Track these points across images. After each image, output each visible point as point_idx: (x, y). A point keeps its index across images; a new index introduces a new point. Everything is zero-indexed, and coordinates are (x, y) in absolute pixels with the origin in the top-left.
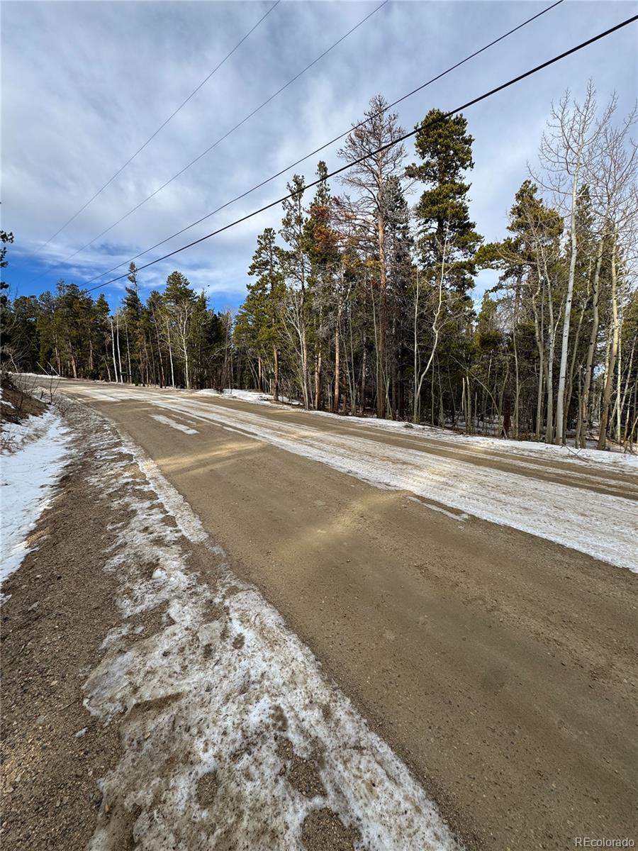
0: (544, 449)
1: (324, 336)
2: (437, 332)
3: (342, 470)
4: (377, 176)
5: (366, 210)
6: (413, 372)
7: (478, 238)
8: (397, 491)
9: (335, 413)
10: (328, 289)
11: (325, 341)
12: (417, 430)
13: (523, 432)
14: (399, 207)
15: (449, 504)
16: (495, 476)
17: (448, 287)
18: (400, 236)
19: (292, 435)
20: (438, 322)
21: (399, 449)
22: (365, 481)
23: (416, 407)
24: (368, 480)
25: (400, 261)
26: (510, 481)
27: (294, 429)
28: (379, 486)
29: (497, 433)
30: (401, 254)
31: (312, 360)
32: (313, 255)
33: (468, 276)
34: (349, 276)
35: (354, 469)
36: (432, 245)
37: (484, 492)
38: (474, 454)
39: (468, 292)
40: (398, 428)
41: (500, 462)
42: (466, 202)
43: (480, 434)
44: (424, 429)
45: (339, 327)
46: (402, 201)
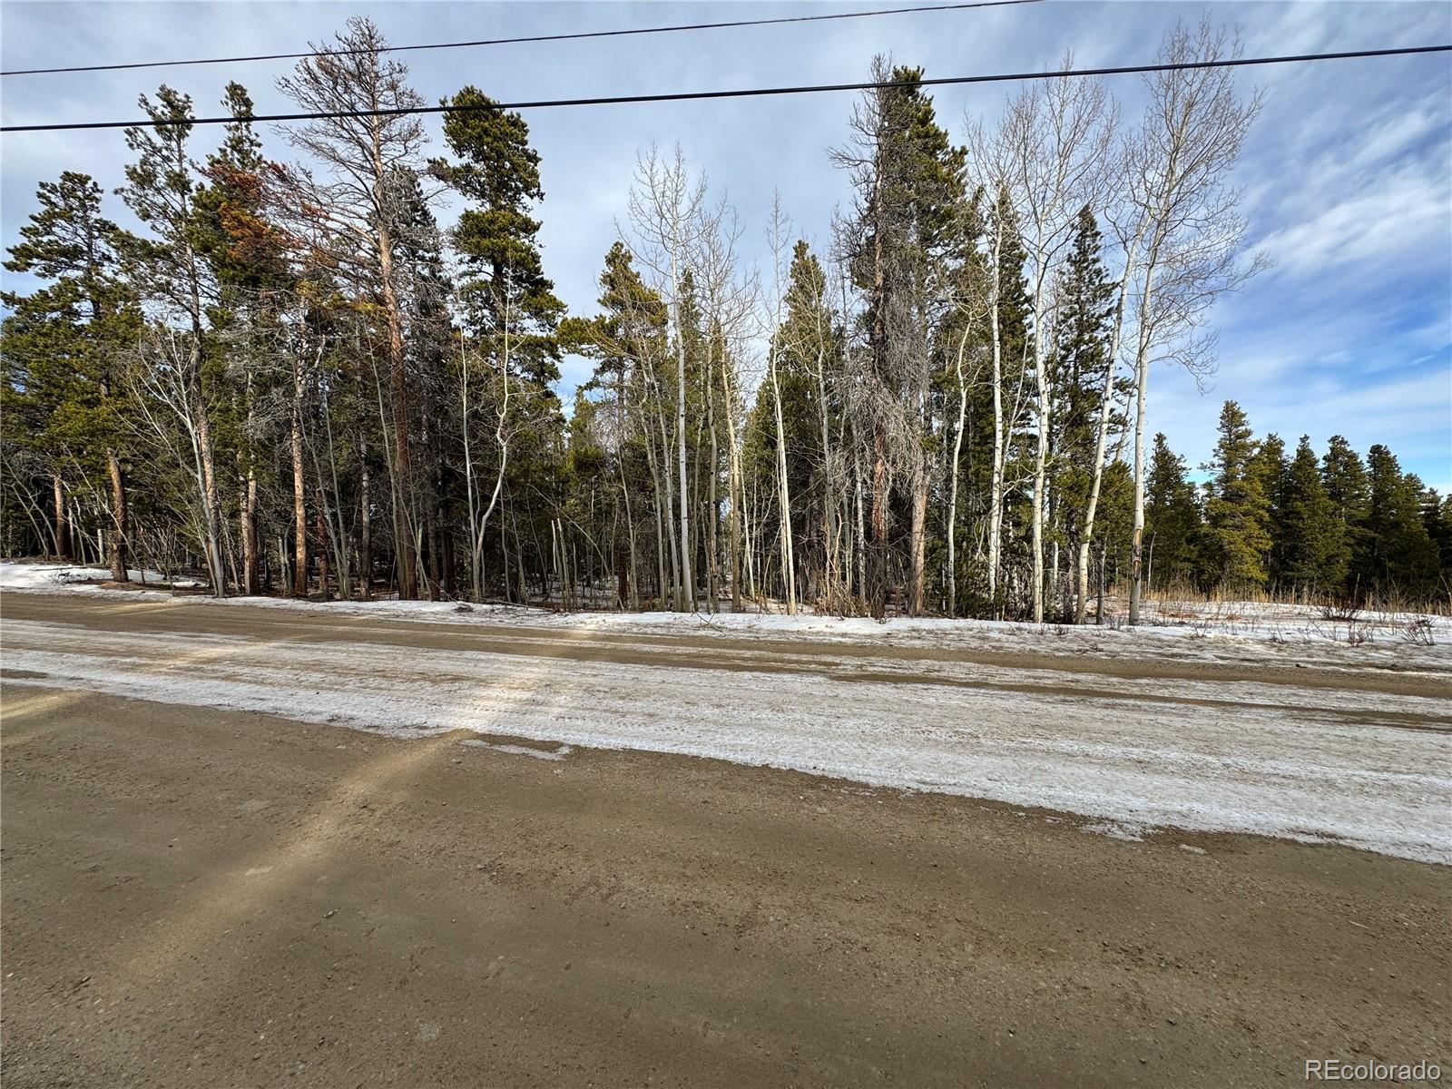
0: (671, 620)
1: (259, 435)
2: (504, 444)
3: (316, 719)
4: (372, 155)
5: (351, 207)
6: (467, 511)
7: (559, 307)
8: (441, 736)
9: (298, 597)
10: (267, 340)
11: (265, 447)
12: (481, 614)
13: (646, 598)
14: (418, 222)
15: (539, 736)
16: (607, 673)
17: (518, 372)
18: (426, 272)
19: (170, 662)
20: (505, 427)
21: (445, 654)
22: (371, 730)
23: (476, 572)
24: (377, 727)
25: (428, 314)
26: (628, 676)
27: (179, 646)
28: (404, 735)
29: (610, 604)
30: (429, 302)
31: (230, 485)
32: (223, 265)
33: (548, 360)
34: (319, 322)
35: (346, 711)
36: (486, 300)
37: (593, 702)
38: (576, 643)
39: (551, 385)
40: (443, 613)
41: (615, 649)
42: (536, 246)
43: (586, 608)
44: (493, 610)
45: (298, 421)
46: (425, 214)
